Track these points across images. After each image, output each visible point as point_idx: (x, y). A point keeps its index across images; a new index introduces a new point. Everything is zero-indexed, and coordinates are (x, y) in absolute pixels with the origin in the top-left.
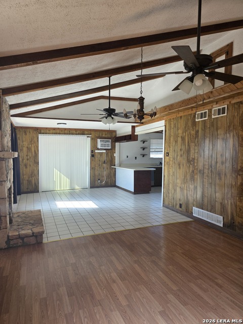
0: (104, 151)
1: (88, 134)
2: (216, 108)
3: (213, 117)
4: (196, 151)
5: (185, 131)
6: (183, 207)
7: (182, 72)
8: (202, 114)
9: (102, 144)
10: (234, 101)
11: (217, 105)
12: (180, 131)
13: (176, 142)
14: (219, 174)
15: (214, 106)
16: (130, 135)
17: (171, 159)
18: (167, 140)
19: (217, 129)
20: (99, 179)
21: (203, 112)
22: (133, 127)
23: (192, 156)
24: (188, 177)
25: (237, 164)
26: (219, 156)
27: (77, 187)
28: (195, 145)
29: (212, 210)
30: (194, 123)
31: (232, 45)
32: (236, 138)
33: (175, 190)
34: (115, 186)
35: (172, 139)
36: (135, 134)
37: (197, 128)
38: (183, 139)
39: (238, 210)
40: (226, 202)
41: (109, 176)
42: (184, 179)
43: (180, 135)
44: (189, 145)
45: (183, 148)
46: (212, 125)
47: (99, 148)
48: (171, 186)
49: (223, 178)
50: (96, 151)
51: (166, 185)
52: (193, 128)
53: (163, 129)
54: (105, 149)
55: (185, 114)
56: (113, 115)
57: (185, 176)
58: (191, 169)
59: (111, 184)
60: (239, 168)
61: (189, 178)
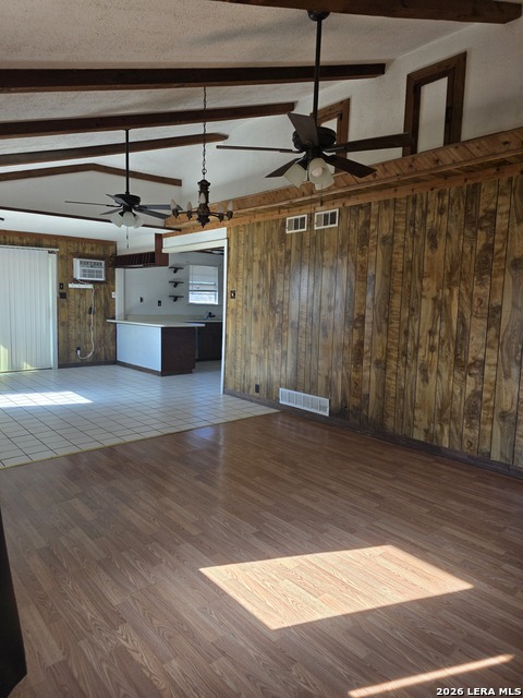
0: (90, 286)
1: (51, 247)
2: (321, 212)
3: (316, 228)
4: (286, 288)
5: (266, 250)
6: (261, 390)
7: (290, 151)
8: (296, 220)
9: (84, 271)
10: (350, 203)
11: (323, 208)
12: (257, 251)
13: (250, 270)
14: (325, 329)
15: (317, 209)
16: (153, 254)
17: (240, 304)
18: (231, 266)
19: (322, 250)
20: (79, 349)
21: (299, 217)
22: (159, 238)
23: (278, 298)
24: (272, 336)
25: (353, 311)
26: (324, 298)
27: (26, 366)
28: (285, 278)
29: (312, 390)
30: (283, 237)
31: (349, 105)
32: (352, 266)
33: (246, 361)
34: (114, 362)
35: (241, 265)
36: (164, 251)
37: (288, 247)
38: (262, 265)
39: (353, 386)
40: (334, 373)
41: (101, 341)
42: (264, 340)
43: (257, 258)
44: (273, 278)
45: (263, 282)
46: (314, 241)
47: (78, 278)
48: (239, 354)
49: (330, 335)
50: (70, 286)
51: (229, 353)
52: (281, 246)
53: (224, 244)
54: (91, 282)
55: (267, 218)
56: (135, 209)
57: (266, 335)
58: (277, 321)
59: (107, 357)
60: (356, 316)
61: (272, 338)
